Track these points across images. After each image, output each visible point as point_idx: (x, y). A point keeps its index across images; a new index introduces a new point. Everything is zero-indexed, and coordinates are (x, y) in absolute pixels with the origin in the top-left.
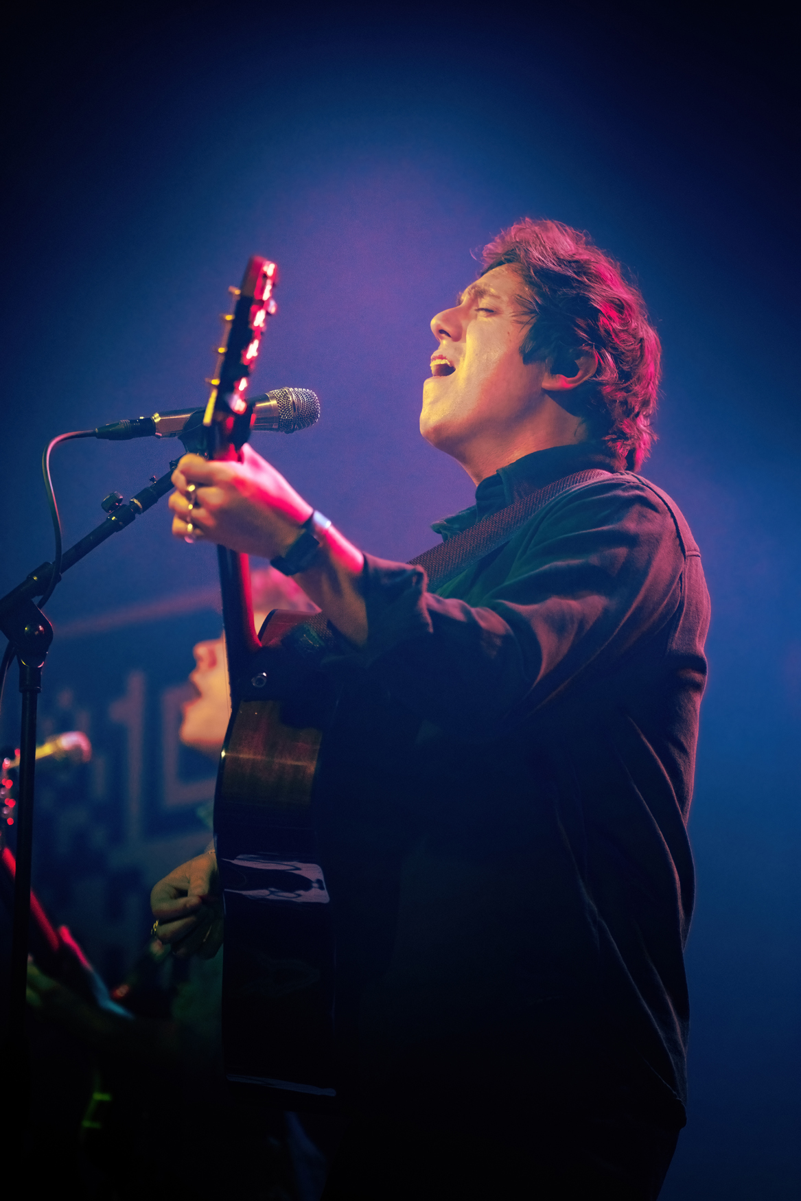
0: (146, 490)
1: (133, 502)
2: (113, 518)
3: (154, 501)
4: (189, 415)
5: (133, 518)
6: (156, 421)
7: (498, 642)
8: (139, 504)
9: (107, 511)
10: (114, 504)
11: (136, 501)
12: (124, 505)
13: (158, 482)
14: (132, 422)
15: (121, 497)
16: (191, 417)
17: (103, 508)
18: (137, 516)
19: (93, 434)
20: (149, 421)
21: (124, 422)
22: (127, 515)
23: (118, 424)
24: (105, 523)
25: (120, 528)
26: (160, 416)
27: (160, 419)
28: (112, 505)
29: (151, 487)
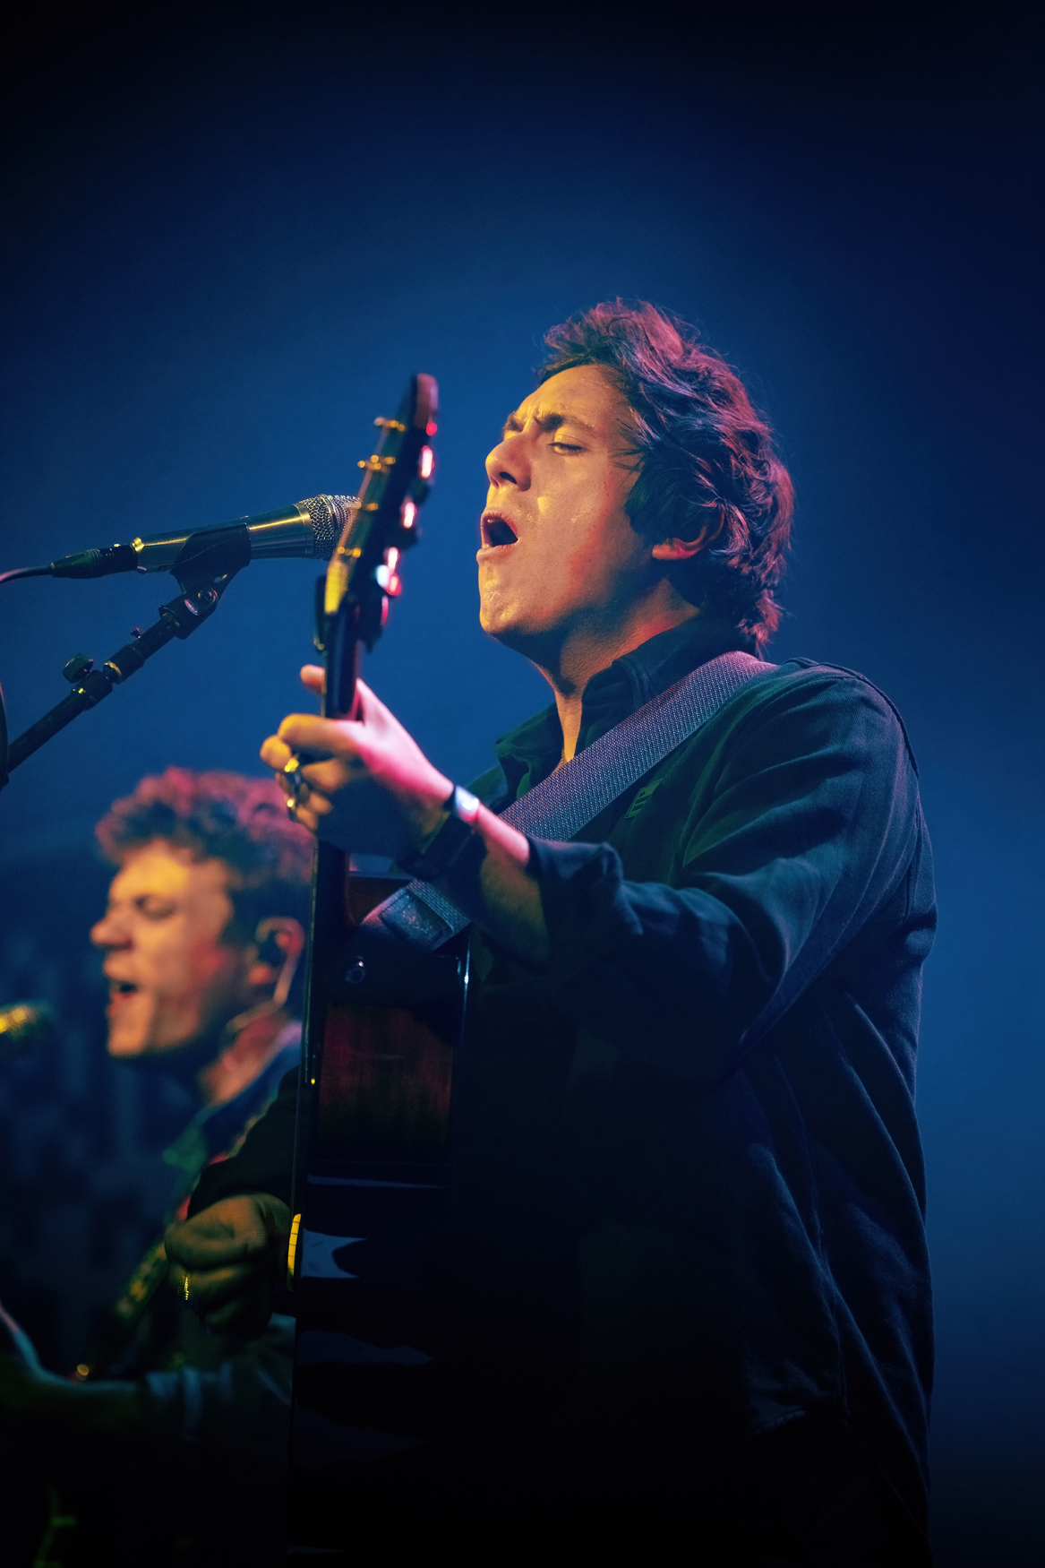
0: (127, 648)
1: (109, 666)
2: (81, 691)
3: (139, 663)
4: (185, 539)
5: (109, 690)
6: (137, 549)
7: (723, 936)
8: (117, 669)
9: (72, 682)
10: (81, 670)
11: (112, 665)
12: (95, 672)
13: (143, 636)
14: (104, 551)
15: (90, 660)
16: (188, 542)
17: (66, 676)
18: (114, 686)
19: (48, 571)
20: (128, 549)
21: (92, 552)
22: (101, 686)
23: (83, 555)
24: (68, 699)
25: (92, 704)
26: (143, 542)
27: (143, 546)
28: (79, 673)
29: (133, 644)
